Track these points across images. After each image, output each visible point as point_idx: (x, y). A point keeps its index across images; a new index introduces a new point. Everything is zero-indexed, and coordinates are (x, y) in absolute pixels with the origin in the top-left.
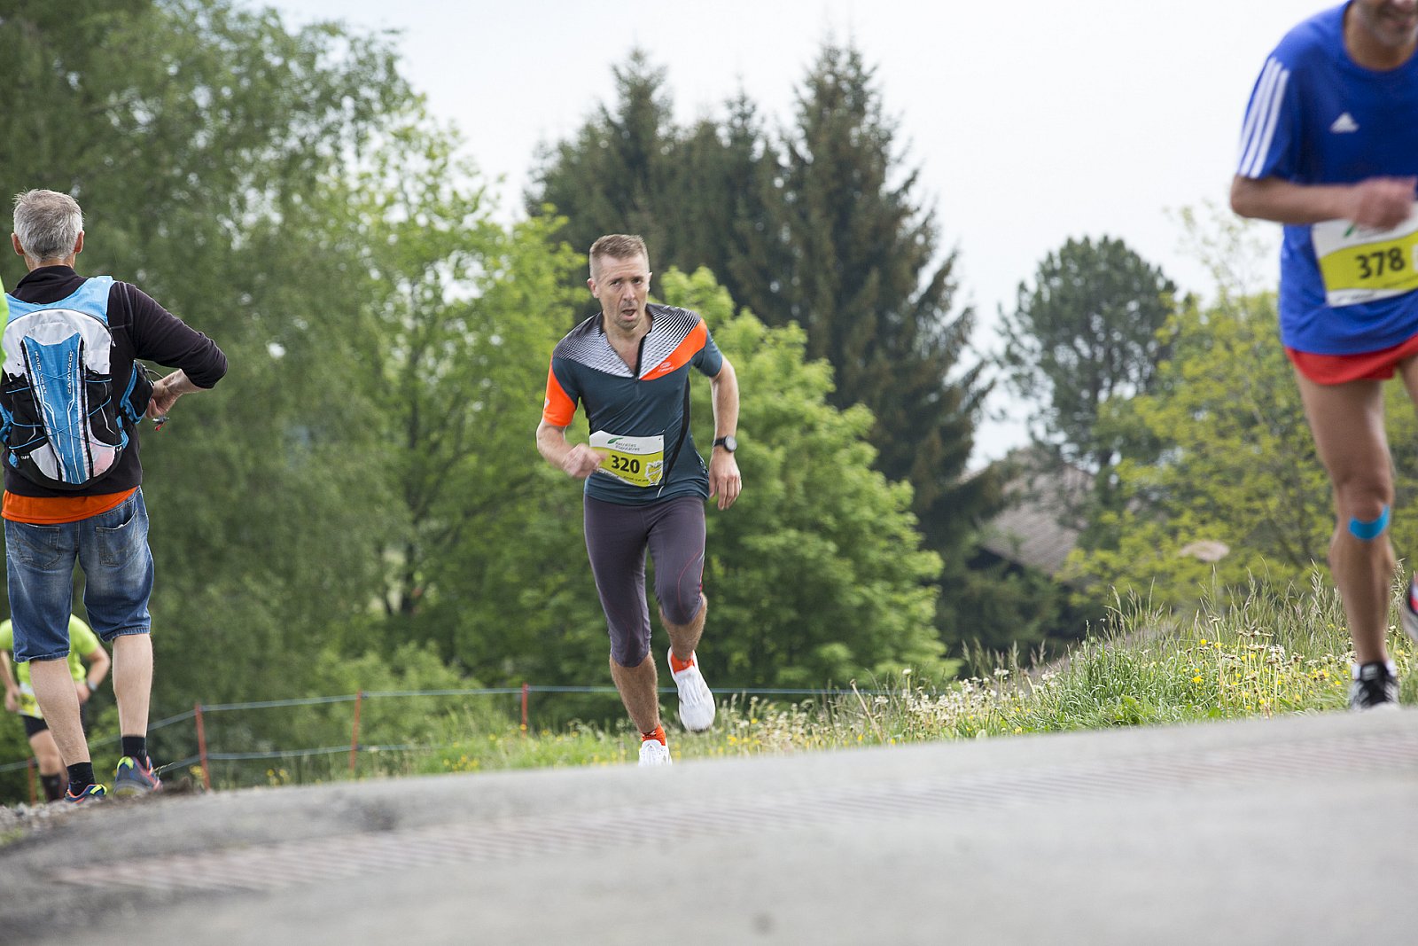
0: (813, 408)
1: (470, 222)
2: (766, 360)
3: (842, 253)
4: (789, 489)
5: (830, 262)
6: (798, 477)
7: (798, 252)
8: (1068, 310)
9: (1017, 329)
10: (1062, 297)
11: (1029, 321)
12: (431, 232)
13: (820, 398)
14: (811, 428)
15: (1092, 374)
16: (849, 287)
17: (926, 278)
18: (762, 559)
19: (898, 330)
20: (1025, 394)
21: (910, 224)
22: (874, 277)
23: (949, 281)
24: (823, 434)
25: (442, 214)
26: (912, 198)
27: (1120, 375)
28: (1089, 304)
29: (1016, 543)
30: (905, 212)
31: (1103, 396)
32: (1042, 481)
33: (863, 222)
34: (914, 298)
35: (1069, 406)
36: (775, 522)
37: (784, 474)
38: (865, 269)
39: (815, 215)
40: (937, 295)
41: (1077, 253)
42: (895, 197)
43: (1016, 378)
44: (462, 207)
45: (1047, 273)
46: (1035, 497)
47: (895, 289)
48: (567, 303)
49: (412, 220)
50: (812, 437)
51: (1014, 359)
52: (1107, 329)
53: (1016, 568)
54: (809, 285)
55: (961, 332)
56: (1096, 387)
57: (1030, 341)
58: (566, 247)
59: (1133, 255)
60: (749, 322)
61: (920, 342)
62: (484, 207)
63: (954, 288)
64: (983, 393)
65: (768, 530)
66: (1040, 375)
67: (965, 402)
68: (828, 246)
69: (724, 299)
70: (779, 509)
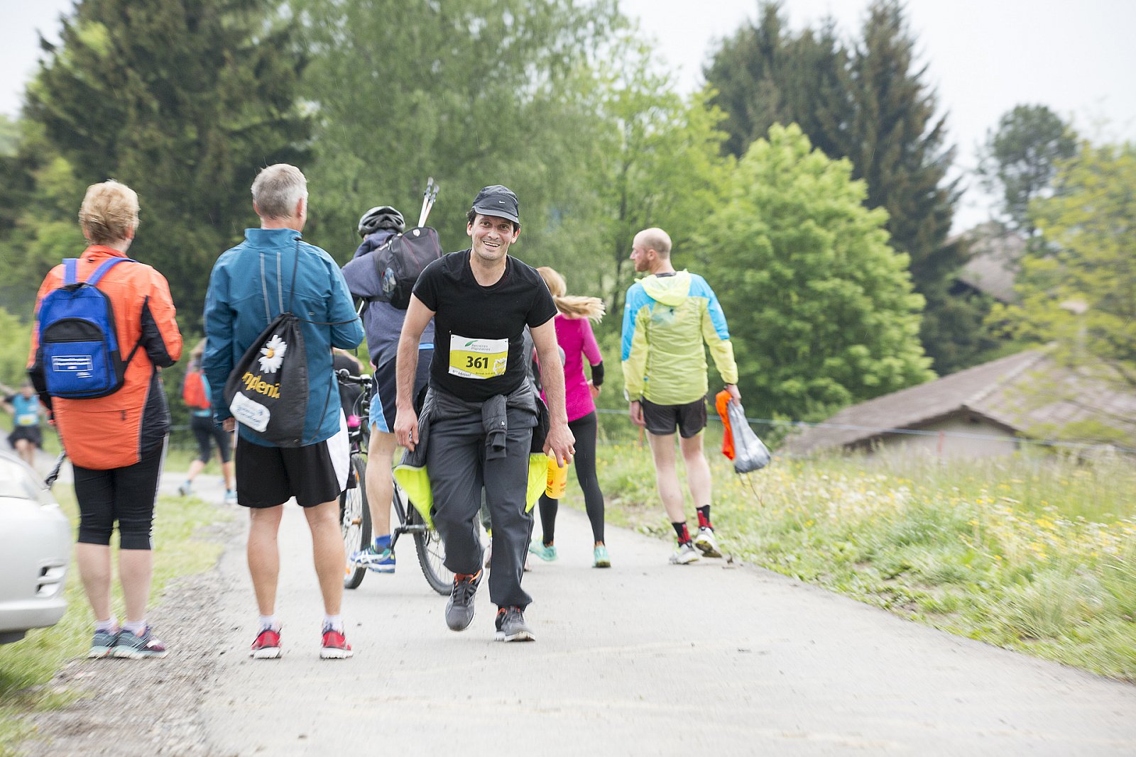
0: (855, 209)
1: (660, 91)
2: (827, 179)
3: (883, 109)
4: (838, 255)
5: (876, 114)
6: (843, 248)
7: (857, 107)
8: (1015, 145)
9: (985, 153)
10: (1012, 137)
11: (993, 150)
12: (638, 96)
13: (858, 202)
14: (851, 220)
15: (1029, 182)
16: (886, 128)
17: (930, 126)
18: (818, 295)
19: (914, 155)
20: (988, 191)
21: (923, 94)
22: (900, 125)
23: (944, 128)
24: (859, 225)
25: (645, 85)
26: (924, 80)
27: (1043, 184)
28: (1028, 142)
29: (978, 278)
30: (918, 87)
31: (1033, 195)
32: (995, 243)
33: (895, 91)
34: (923, 137)
35: (1014, 201)
36: (828, 274)
37: (835, 245)
38: (895, 119)
39: (868, 88)
40: (935, 136)
41: (1022, 113)
42: (915, 78)
43: (984, 182)
44: (658, 83)
45: (1005, 123)
46: (989, 251)
47: (912, 132)
48: (715, 140)
49: (628, 89)
50: (852, 226)
51: (982, 171)
52: (1038, 155)
53: (977, 292)
54: (862, 127)
55: (949, 158)
56: (1029, 189)
57: (992, 163)
58: (716, 109)
59: (1052, 115)
60: (820, 157)
61: (925, 163)
62: (669, 84)
63: (946, 132)
64: (960, 194)
65: (824, 279)
66: (997, 182)
67: (950, 198)
68: (874, 104)
69: (805, 143)
70: (831, 266)
